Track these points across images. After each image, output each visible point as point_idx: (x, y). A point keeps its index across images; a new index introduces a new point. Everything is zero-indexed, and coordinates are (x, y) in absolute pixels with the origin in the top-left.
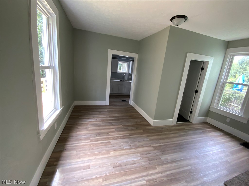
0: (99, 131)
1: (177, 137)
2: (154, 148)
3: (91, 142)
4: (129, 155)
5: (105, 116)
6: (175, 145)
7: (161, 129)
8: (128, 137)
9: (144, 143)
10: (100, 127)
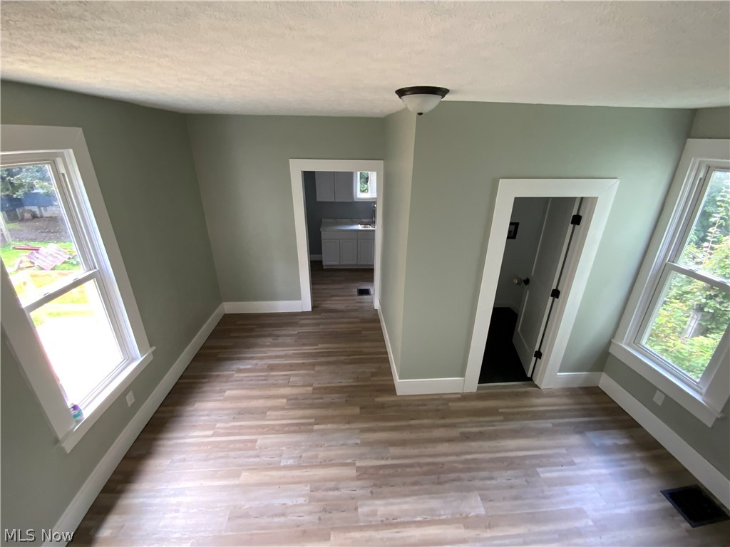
0: (244, 404)
1: (450, 440)
2: (358, 473)
3: (213, 436)
4: (281, 486)
5: (283, 353)
6: (425, 469)
7: (418, 405)
8: (310, 427)
9: (340, 452)
10: (254, 389)
